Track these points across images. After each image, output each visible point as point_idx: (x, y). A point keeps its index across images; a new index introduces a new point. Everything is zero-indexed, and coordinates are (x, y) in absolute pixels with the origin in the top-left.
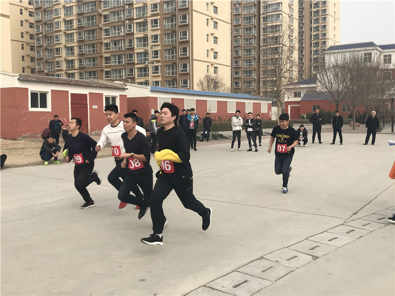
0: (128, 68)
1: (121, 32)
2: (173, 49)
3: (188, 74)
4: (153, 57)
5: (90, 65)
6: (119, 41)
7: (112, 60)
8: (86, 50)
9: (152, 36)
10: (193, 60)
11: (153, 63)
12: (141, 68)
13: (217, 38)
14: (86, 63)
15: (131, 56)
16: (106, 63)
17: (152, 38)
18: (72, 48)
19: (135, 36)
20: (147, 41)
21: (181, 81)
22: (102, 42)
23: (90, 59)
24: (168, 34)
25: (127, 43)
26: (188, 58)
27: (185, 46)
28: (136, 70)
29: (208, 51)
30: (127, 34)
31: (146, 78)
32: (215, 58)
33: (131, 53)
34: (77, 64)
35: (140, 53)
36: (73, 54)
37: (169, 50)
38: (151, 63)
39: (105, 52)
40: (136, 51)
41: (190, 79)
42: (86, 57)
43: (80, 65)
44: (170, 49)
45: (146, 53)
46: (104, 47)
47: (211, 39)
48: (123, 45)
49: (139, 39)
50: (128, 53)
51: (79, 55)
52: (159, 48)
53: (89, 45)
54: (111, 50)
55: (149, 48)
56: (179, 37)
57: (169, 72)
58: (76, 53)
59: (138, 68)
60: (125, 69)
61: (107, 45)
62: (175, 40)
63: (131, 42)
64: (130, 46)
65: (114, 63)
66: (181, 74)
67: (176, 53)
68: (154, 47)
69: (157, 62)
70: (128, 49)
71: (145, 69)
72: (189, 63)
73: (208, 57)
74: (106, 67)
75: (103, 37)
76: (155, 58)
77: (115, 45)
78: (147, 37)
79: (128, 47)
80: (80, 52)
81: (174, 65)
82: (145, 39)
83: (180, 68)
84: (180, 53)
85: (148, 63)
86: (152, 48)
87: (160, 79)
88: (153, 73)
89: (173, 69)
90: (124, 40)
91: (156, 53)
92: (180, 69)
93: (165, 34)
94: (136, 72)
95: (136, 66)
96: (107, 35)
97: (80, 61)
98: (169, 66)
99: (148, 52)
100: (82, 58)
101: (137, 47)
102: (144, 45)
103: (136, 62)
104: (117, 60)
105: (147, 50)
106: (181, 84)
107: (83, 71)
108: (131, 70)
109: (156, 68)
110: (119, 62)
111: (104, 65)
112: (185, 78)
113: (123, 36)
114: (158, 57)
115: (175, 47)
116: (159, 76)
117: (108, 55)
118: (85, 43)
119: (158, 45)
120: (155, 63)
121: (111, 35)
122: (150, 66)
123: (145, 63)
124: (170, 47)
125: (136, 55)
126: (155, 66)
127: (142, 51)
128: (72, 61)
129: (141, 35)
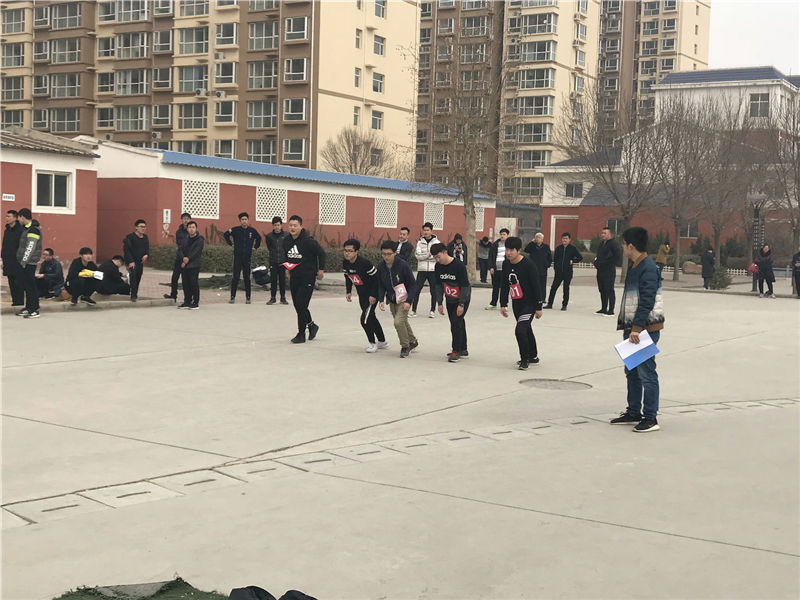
0: (156, 104)
1: (143, 12)
2: (270, 62)
3: (305, 126)
4: (218, 80)
5: (62, 92)
6: (136, 35)
7: (117, 81)
8: (53, 53)
9: (219, 26)
10: (317, 91)
11: (219, 95)
12: (189, 106)
13: (383, 40)
14: (52, 87)
15: (165, 74)
16: (102, 89)
17: (219, 31)
18: (18, 48)
19: (178, 25)
20: (207, 39)
21: (287, 142)
22: (94, 36)
23: (62, 75)
24: (259, 24)
25: (157, 42)
26: (306, 85)
27: (297, 56)
28: (176, 110)
29: (358, 70)
30: (158, 19)
31: (201, 132)
32: (375, 89)
33: (164, 65)
34: (28, 89)
35: (186, 67)
36: (20, 61)
37: (259, 64)
38: (213, 93)
39: (101, 62)
40: (177, 62)
41: (307, 140)
42: (52, 70)
43: (37, 91)
44: (261, 62)
45: (202, 69)
46: (98, 49)
47: (368, 41)
48: (148, 46)
49: (187, 32)
50: (156, 65)
51: (37, 65)
52: (234, 58)
53: (62, 42)
54: (116, 57)
55: (210, 56)
56: (285, 33)
57: (256, 119)
58: (27, 61)
59: (180, 106)
60: (149, 107)
61: (106, 42)
62: (276, 39)
63: (165, 37)
64: (162, 48)
65: (121, 88)
66: (286, 126)
67: (276, 73)
68: (221, 54)
69: (229, 91)
70: (158, 56)
71: (199, 108)
72: (308, 99)
73: (357, 85)
74: (103, 99)
75: (98, 22)
76: (223, 81)
77: (127, 44)
78: (207, 28)
79: (158, 52)
80: (38, 57)
81: (269, 102)
82: (201, 33)
83: (285, 111)
84: (285, 73)
85: (207, 94)
86: (217, 57)
87: (233, 136)
88: (219, 119)
89: (268, 112)
90: (150, 34)
91: (227, 69)
92: (285, 113)
93: (251, 24)
94: (175, 116)
95: (177, 100)
96: (107, 19)
97: (38, 81)
98: (258, 103)
99: (207, 67)
100: (43, 73)
101: (181, 52)
102: (199, 49)
103: (176, 90)
104: (129, 83)
105: (207, 61)
106: (285, 149)
107: (42, 107)
108: (164, 111)
109: (226, 107)
110: (135, 88)
111: (97, 93)
112: (296, 136)
113: (146, 22)
114: (230, 80)
115: (274, 57)
116: (233, 127)
117: (108, 69)
118: (54, 36)
119: (234, 50)
120: (223, 93)
121: (117, 17)
122: (212, 103)
123: (199, 93)
124: (262, 57)
125: (176, 71)
126: (223, 103)
127: (192, 62)
128: (18, 80)
129: (192, 23)
